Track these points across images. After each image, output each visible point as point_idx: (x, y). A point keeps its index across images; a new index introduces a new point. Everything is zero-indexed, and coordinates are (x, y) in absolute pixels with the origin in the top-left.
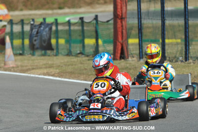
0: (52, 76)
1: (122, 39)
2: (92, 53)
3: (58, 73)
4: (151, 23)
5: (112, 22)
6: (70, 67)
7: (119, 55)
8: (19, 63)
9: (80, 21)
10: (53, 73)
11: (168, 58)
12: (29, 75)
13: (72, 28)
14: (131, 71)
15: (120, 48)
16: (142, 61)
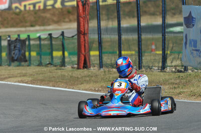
0: (26, 83)
1: (85, 51)
2: (60, 64)
3: (31, 81)
4: (110, 38)
5: (76, 37)
6: (41, 75)
7: (82, 65)
9: (49, 37)
10: (26, 81)
13: (42, 42)
14: (93, 78)
15: (83, 59)
16: (102, 70)
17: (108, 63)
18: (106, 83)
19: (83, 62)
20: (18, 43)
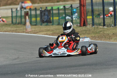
0: (49, 35)
1: (84, 16)
3: (52, 34)
4: (98, 8)
5: (79, 8)
6: (58, 30)
7: (82, 24)
8: (33, 29)
9: (64, 8)
10: (49, 34)
11: (106, 25)
12: (37, 35)
14: (88, 32)
15: (83, 20)
16: (94, 27)
17: (97, 23)
18: (94, 34)
19: (83, 22)
20: (46, 12)
